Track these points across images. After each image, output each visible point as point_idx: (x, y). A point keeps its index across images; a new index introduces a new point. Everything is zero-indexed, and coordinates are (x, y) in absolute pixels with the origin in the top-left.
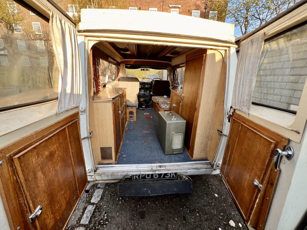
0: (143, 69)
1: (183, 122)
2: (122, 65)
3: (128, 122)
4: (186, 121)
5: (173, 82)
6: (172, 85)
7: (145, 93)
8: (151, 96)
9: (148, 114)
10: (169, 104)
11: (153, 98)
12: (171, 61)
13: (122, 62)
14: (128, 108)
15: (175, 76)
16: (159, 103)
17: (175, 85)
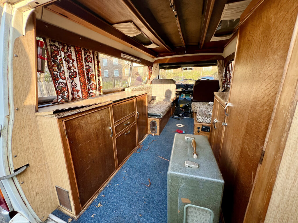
0: (185, 68)
2: (154, 66)
3: (148, 135)
5: (225, 82)
6: (223, 87)
7: (186, 97)
8: (191, 101)
9: (182, 126)
11: (194, 104)
13: (156, 62)
14: (150, 118)
15: (228, 72)
16: (197, 112)
17: (228, 86)
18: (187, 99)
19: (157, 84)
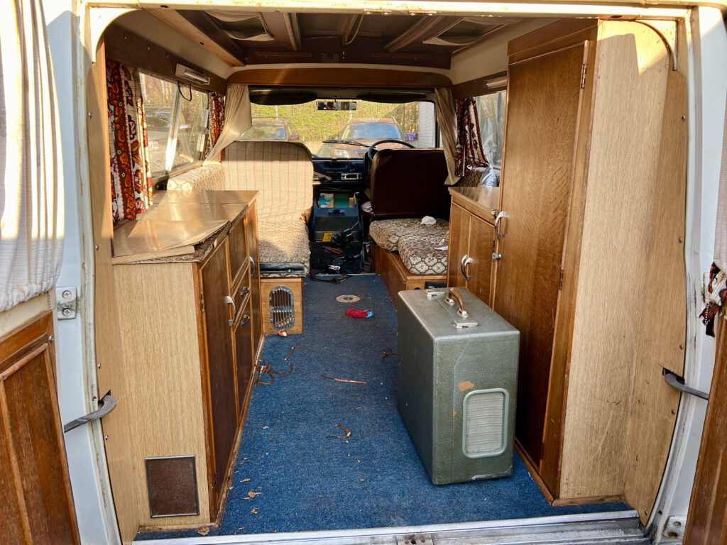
0: (326, 101)
1: (506, 338)
2: (233, 90)
3: (266, 338)
4: (518, 332)
5: (462, 155)
6: (458, 171)
8: (366, 219)
9: (355, 299)
10: (444, 253)
11: (375, 228)
12: (448, 67)
13: (235, 78)
14: (267, 278)
15: (467, 128)
16: (400, 250)
17: (470, 168)
18: (343, 214)
19: (246, 160)
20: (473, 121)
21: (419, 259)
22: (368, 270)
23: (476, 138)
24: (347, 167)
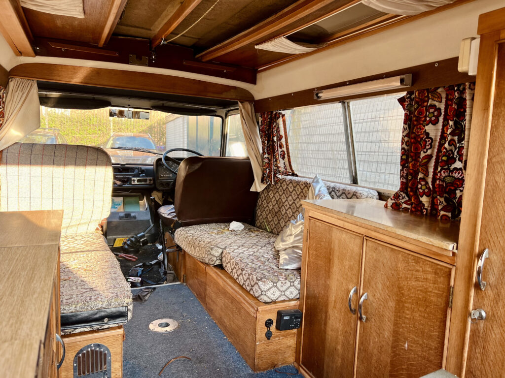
0: (116, 109)
6: (267, 179)
7: (129, 210)
9: (173, 324)
12: (253, 81)
15: (275, 139)
16: (224, 265)
17: (280, 176)
18: (134, 217)
19: (30, 164)
20: (282, 133)
21: (271, 284)
22: (171, 278)
23: (284, 149)
24: (136, 171)
